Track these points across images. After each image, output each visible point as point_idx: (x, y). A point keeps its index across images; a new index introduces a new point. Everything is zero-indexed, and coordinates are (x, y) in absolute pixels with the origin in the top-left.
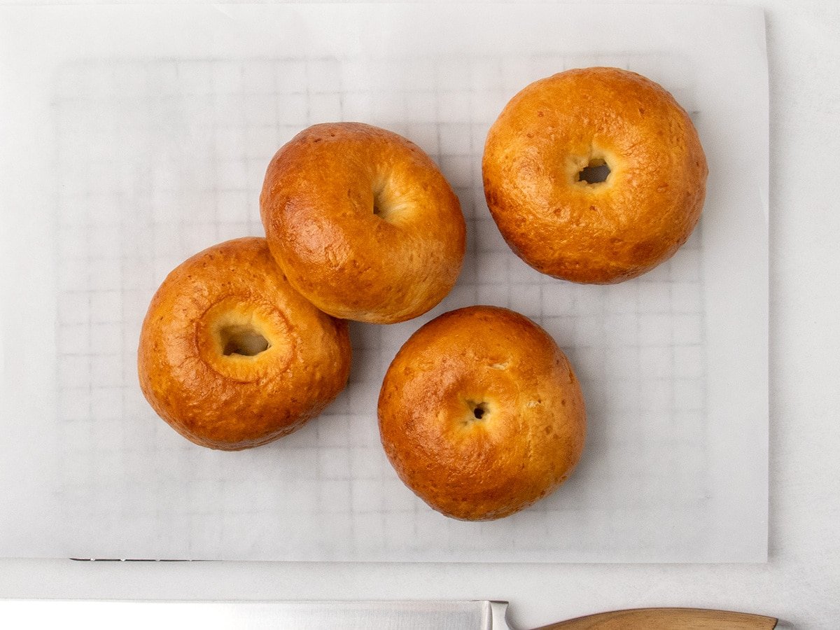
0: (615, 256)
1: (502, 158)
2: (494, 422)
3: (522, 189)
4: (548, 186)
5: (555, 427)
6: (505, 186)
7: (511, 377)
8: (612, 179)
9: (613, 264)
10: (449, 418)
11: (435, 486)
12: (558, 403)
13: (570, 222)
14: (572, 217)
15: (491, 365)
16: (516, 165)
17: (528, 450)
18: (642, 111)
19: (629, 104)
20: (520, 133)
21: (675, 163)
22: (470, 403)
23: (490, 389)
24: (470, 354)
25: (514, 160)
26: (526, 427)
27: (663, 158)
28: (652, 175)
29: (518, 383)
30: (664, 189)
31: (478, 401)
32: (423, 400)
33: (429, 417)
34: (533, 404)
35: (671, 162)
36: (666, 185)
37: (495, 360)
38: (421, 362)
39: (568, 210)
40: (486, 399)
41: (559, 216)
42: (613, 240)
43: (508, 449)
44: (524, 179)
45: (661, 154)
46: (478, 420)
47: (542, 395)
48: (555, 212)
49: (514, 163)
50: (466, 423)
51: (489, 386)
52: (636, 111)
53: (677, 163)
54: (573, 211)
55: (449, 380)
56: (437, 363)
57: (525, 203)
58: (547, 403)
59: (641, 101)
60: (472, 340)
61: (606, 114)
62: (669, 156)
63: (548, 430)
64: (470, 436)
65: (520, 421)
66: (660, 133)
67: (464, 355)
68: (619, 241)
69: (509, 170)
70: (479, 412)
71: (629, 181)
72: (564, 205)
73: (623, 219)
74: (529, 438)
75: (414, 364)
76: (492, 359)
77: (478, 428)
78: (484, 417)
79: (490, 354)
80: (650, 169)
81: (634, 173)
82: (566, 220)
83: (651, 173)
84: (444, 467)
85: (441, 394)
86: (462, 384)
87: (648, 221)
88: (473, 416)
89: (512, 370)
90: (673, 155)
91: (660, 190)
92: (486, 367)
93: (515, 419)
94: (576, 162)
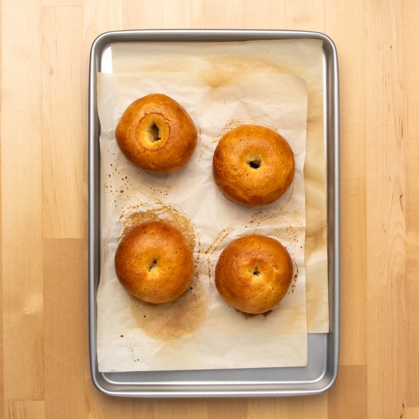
0: (246, 194)
2: (257, 280)
5: (268, 299)
6: (224, 152)
7: (274, 275)
8: (259, 169)
9: (244, 197)
10: (248, 265)
11: (224, 276)
12: (275, 295)
15: (273, 266)
17: (255, 296)
18: (281, 153)
22: (256, 268)
23: (266, 271)
24: (272, 258)
25: (231, 145)
26: (262, 291)
29: (274, 278)
31: (258, 270)
32: (247, 254)
33: (244, 259)
34: (271, 288)
36: (275, 181)
37: (276, 266)
38: (258, 245)
40: (261, 272)
42: (248, 189)
43: (251, 290)
46: (253, 274)
47: (275, 289)
50: (250, 271)
51: (267, 270)
53: (283, 176)
55: (260, 257)
56: (261, 249)
58: (274, 292)
60: (276, 255)
62: (282, 172)
63: (266, 298)
64: (247, 276)
65: (263, 288)
67: (270, 256)
68: (250, 191)
70: (255, 273)
74: (260, 294)
75: (256, 243)
76: (275, 265)
77: (251, 277)
78: (255, 275)
79: (276, 264)
84: (232, 275)
85: (254, 257)
86: (261, 261)
87: (263, 189)
88: (254, 272)
89: (276, 274)
91: (273, 182)
92: (272, 265)
93: (263, 285)
94: (251, 157)
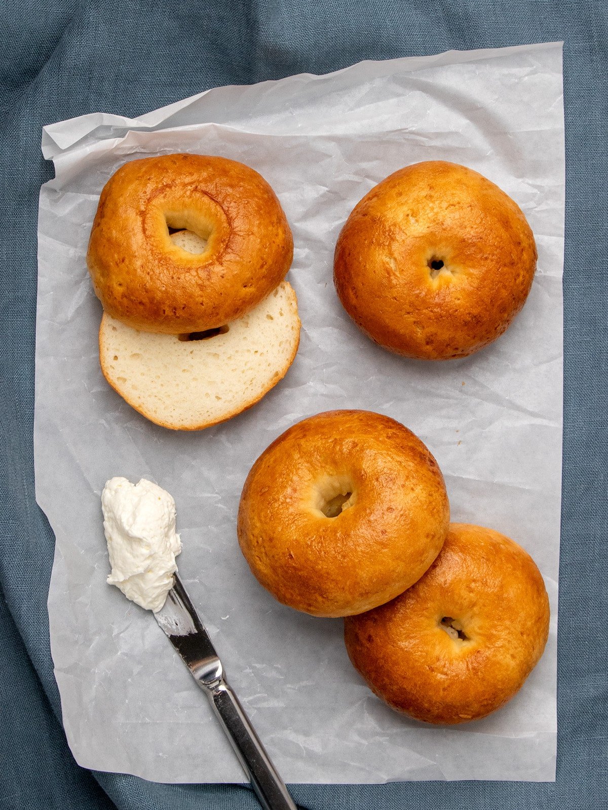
1: (418, 489)
3: (391, 460)
4: (366, 466)
6: (411, 464)
13: (342, 440)
14: (341, 445)
16: (400, 482)
18: (291, 557)
19: (303, 560)
20: (402, 513)
21: (256, 518)
27: (265, 517)
28: (274, 499)
30: (263, 491)
35: (259, 517)
36: (262, 495)
39: (345, 450)
41: (354, 443)
44: (391, 469)
45: (268, 520)
48: (357, 445)
49: (403, 483)
52: (295, 555)
53: (254, 518)
54: (341, 450)
57: (388, 450)
59: (294, 567)
61: (322, 543)
62: (261, 522)
66: (271, 540)
69: (407, 477)
71: (295, 490)
72: (350, 453)
73: (296, 456)
80: (276, 505)
81: (291, 498)
82: (347, 441)
83: (276, 500)
90: (258, 525)
91: (266, 489)
